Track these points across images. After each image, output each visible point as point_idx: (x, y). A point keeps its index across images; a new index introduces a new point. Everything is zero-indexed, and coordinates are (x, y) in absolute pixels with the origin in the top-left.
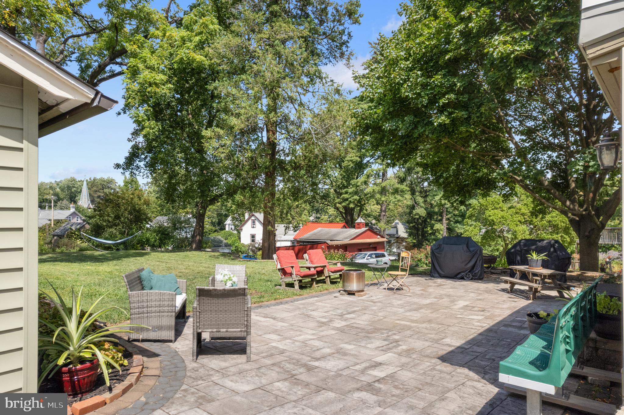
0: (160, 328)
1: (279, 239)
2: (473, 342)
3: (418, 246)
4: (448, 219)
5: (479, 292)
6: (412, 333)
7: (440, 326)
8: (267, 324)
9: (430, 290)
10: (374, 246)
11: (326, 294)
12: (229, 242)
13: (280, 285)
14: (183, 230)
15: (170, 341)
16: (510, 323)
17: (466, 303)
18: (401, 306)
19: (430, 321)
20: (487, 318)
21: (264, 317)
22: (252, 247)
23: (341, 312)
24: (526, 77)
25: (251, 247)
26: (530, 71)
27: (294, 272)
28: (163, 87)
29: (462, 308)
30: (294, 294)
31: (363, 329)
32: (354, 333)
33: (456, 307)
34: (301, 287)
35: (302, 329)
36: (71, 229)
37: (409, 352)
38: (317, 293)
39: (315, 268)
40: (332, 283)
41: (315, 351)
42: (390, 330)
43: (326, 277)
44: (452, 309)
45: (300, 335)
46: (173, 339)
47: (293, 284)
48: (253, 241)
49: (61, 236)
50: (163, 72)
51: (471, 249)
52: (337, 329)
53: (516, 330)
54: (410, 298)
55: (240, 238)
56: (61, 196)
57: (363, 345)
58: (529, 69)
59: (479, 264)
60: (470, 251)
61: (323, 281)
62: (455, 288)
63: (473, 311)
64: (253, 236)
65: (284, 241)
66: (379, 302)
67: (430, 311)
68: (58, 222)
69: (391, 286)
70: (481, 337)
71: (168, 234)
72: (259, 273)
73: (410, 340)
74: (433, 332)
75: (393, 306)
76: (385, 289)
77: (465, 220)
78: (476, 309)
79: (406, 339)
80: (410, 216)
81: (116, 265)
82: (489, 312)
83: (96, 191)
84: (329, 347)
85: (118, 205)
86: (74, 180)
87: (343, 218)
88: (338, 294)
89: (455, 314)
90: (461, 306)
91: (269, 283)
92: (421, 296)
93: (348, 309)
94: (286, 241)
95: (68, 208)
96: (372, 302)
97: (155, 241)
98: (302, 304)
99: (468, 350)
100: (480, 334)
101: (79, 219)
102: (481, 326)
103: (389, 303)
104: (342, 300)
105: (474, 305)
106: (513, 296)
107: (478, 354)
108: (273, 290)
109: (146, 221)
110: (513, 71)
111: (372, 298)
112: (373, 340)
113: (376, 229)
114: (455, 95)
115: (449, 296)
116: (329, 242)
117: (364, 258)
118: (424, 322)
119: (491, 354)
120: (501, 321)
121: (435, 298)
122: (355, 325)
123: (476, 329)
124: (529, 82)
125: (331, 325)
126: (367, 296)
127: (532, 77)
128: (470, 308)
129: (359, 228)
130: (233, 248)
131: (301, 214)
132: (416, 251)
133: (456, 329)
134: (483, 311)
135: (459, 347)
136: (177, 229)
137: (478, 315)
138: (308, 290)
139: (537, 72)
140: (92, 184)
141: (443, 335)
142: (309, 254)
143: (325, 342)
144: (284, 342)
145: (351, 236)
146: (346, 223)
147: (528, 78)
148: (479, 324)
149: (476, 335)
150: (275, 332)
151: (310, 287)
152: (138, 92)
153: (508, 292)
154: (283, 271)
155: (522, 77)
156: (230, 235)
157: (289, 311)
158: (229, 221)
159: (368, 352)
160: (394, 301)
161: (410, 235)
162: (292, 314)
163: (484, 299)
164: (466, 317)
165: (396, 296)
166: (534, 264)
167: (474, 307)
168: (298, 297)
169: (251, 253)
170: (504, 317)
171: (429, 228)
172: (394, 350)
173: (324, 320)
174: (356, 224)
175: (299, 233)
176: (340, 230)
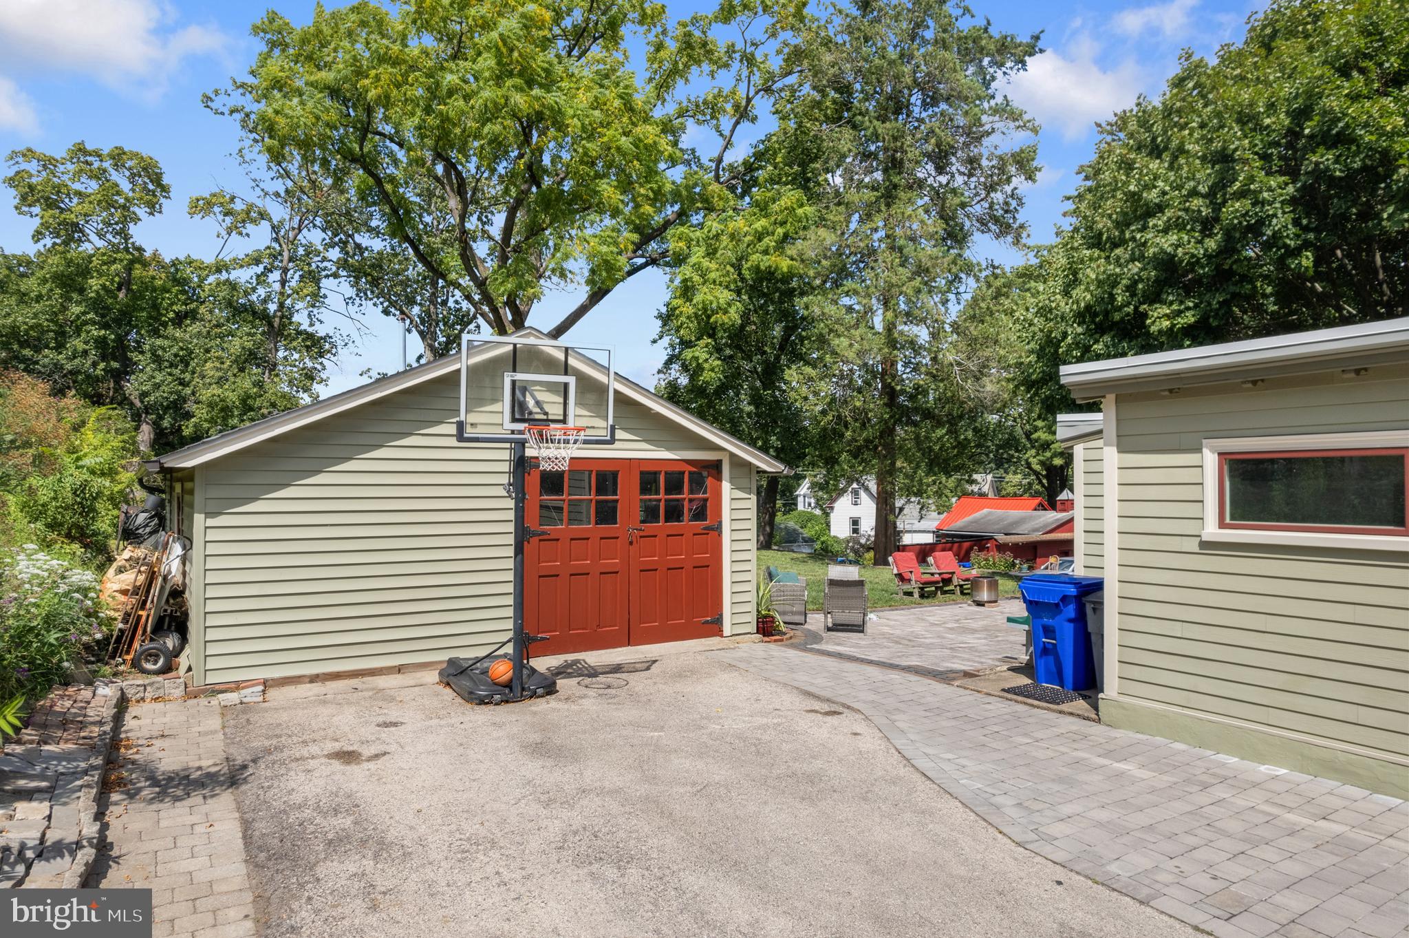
1: (908, 527)
11: (953, 606)
12: (806, 533)
13: (897, 594)
22: (854, 543)
25: (851, 544)
27: (913, 578)
38: (940, 603)
39: (940, 574)
40: (962, 593)
43: (956, 587)
47: (913, 592)
48: (855, 531)
55: (828, 525)
61: (952, 592)
64: (855, 522)
65: (920, 532)
87: (1043, 485)
88: (966, 606)
94: (924, 532)
98: (919, 611)
104: (967, 610)
116: (1001, 537)
126: (994, 607)
129: (1063, 510)
130: (818, 546)
138: (930, 600)
142: (934, 558)
145: (1046, 526)
151: (934, 597)
154: (900, 577)
156: (809, 520)
158: (803, 491)
168: (916, 606)
169: (852, 556)
174: (1058, 503)
175: (947, 518)
176: (1030, 512)
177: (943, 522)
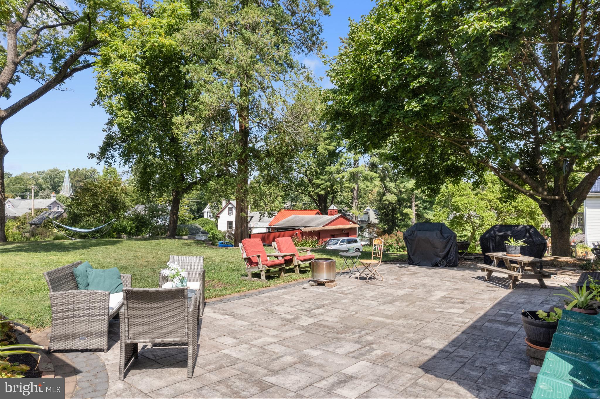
0: (89, 335)
1: (255, 226)
2: (456, 343)
3: (389, 232)
4: (417, 206)
5: (455, 280)
6: (387, 333)
7: (418, 323)
8: (224, 323)
9: (404, 279)
10: (346, 232)
11: (294, 285)
12: (206, 229)
13: (246, 276)
14: (160, 218)
15: (102, 350)
16: (494, 318)
17: (443, 294)
18: (375, 298)
19: (406, 317)
20: (468, 311)
21: (223, 314)
22: (229, 233)
23: (309, 306)
24: (502, 56)
25: (227, 234)
26: (506, 50)
27: (260, 262)
28: (135, 76)
29: (439, 300)
30: (260, 286)
31: (333, 328)
32: (322, 333)
33: (433, 299)
34: (268, 278)
35: (263, 329)
36: (48, 218)
37: (385, 358)
38: (284, 284)
39: (283, 257)
40: (302, 271)
41: (274, 360)
42: (363, 329)
43: (296, 266)
44: (429, 301)
45: (260, 337)
46: (105, 347)
47: (260, 274)
48: (230, 228)
49: (38, 224)
50: (134, 61)
51: (445, 235)
52: (302, 328)
53: (503, 326)
54: (384, 288)
55: (217, 226)
56: (44, 186)
57: (331, 349)
58: (506, 47)
59: (453, 250)
60: (444, 237)
61: (292, 271)
62: (429, 277)
63: (452, 303)
64: (230, 223)
65: (260, 227)
66: (351, 293)
67: (405, 304)
68: (38, 211)
69: (363, 275)
70: (464, 336)
71: (145, 222)
72: (228, 262)
73: (385, 341)
74: (411, 330)
75: (365, 298)
76: (357, 278)
77: (434, 206)
78: (454, 300)
79: (382, 340)
80: (380, 203)
81: (82, 254)
82: (469, 304)
83: (79, 181)
84: (291, 354)
85: (95, 194)
86: (57, 170)
87: (317, 205)
88: (306, 285)
89: (433, 307)
90: (438, 297)
91: (236, 273)
92: (395, 286)
93: (317, 303)
94: (262, 227)
95: (49, 198)
96: (343, 293)
97: (132, 229)
98: (266, 297)
99: (452, 355)
100: (464, 332)
101: (60, 208)
102: (463, 322)
103: (361, 295)
104: (311, 292)
105: (452, 296)
106: (491, 285)
107: (466, 360)
108: (237, 281)
109: (123, 209)
110: (488, 50)
111: (343, 289)
112: (343, 343)
113: (349, 215)
114: (427, 77)
115: (424, 285)
116: (302, 229)
117: (337, 243)
118: (400, 318)
119: (481, 359)
120: (485, 315)
121: (410, 288)
122: (323, 323)
123: (458, 326)
124: (505, 61)
125: (296, 322)
126: (338, 287)
127: (508, 56)
128: (449, 299)
129: (332, 215)
130: (210, 235)
131: (274, 201)
132: (387, 236)
133: (435, 326)
134: (462, 303)
135: (441, 351)
136: (155, 217)
137: (457, 308)
138: (275, 281)
139: (514, 50)
140: (74, 175)
141: (422, 334)
142: (277, 243)
143: (288, 346)
144: (239, 348)
145: (324, 222)
146: (320, 210)
147: (504, 57)
148: (460, 319)
149: (459, 333)
150: (232, 334)
151: (278, 277)
152: (110, 81)
153: (485, 281)
154: (250, 261)
155: (498, 56)
156: (207, 223)
157: (252, 306)
158: (207, 210)
159: (338, 360)
160: (367, 292)
161: (381, 221)
162: (255, 310)
163: (461, 289)
164: (445, 311)
165: (369, 286)
166: (513, 251)
167: (452, 298)
168: (264, 289)
169: (227, 240)
170: (487, 310)
171: (399, 215)
172: (368, 357)
173: (289, 317)
174: (329, 211)
175: (274, 220)
176: (314, 216)
177: (271, 222)
